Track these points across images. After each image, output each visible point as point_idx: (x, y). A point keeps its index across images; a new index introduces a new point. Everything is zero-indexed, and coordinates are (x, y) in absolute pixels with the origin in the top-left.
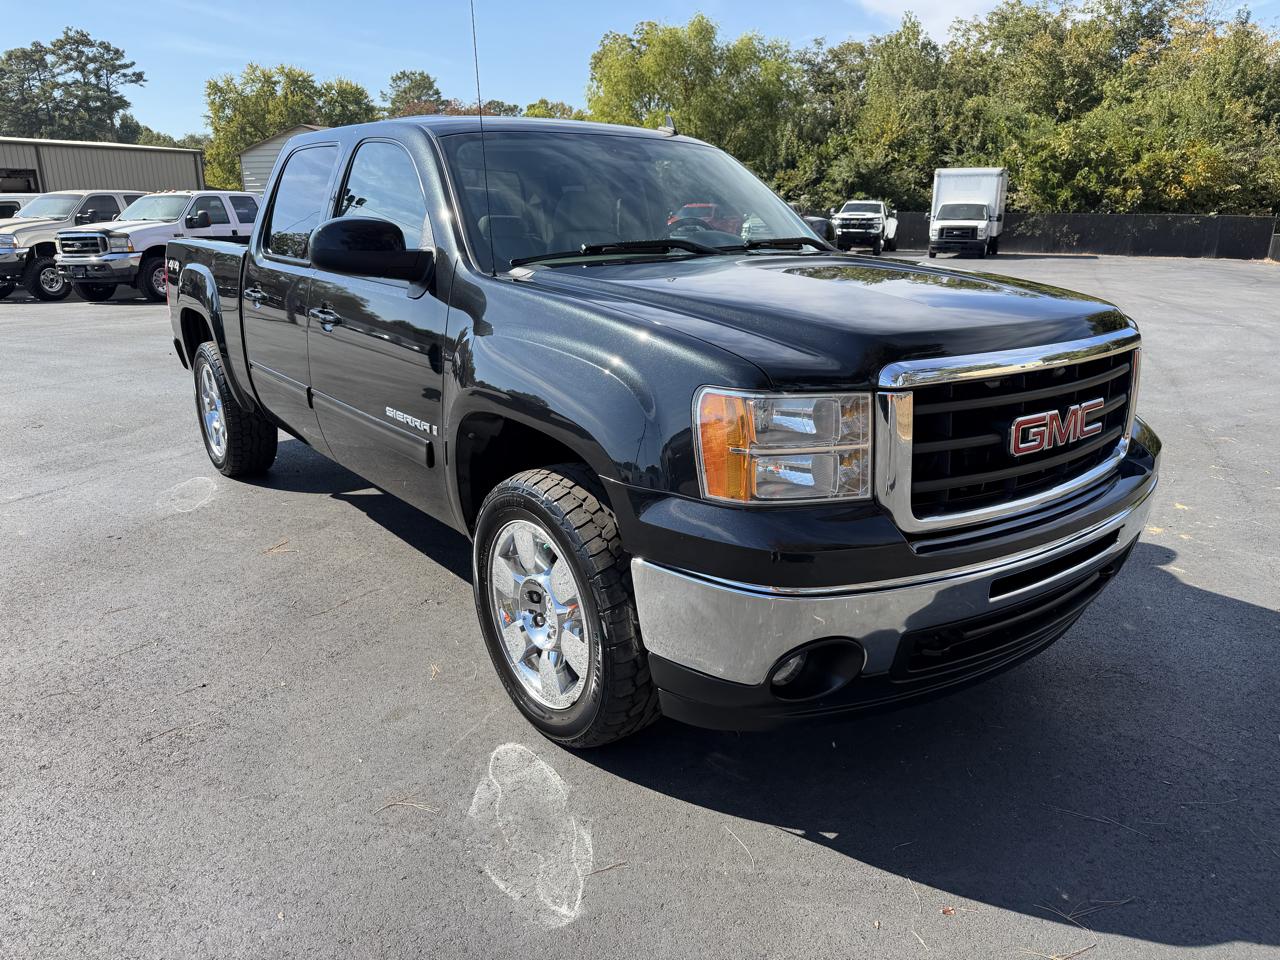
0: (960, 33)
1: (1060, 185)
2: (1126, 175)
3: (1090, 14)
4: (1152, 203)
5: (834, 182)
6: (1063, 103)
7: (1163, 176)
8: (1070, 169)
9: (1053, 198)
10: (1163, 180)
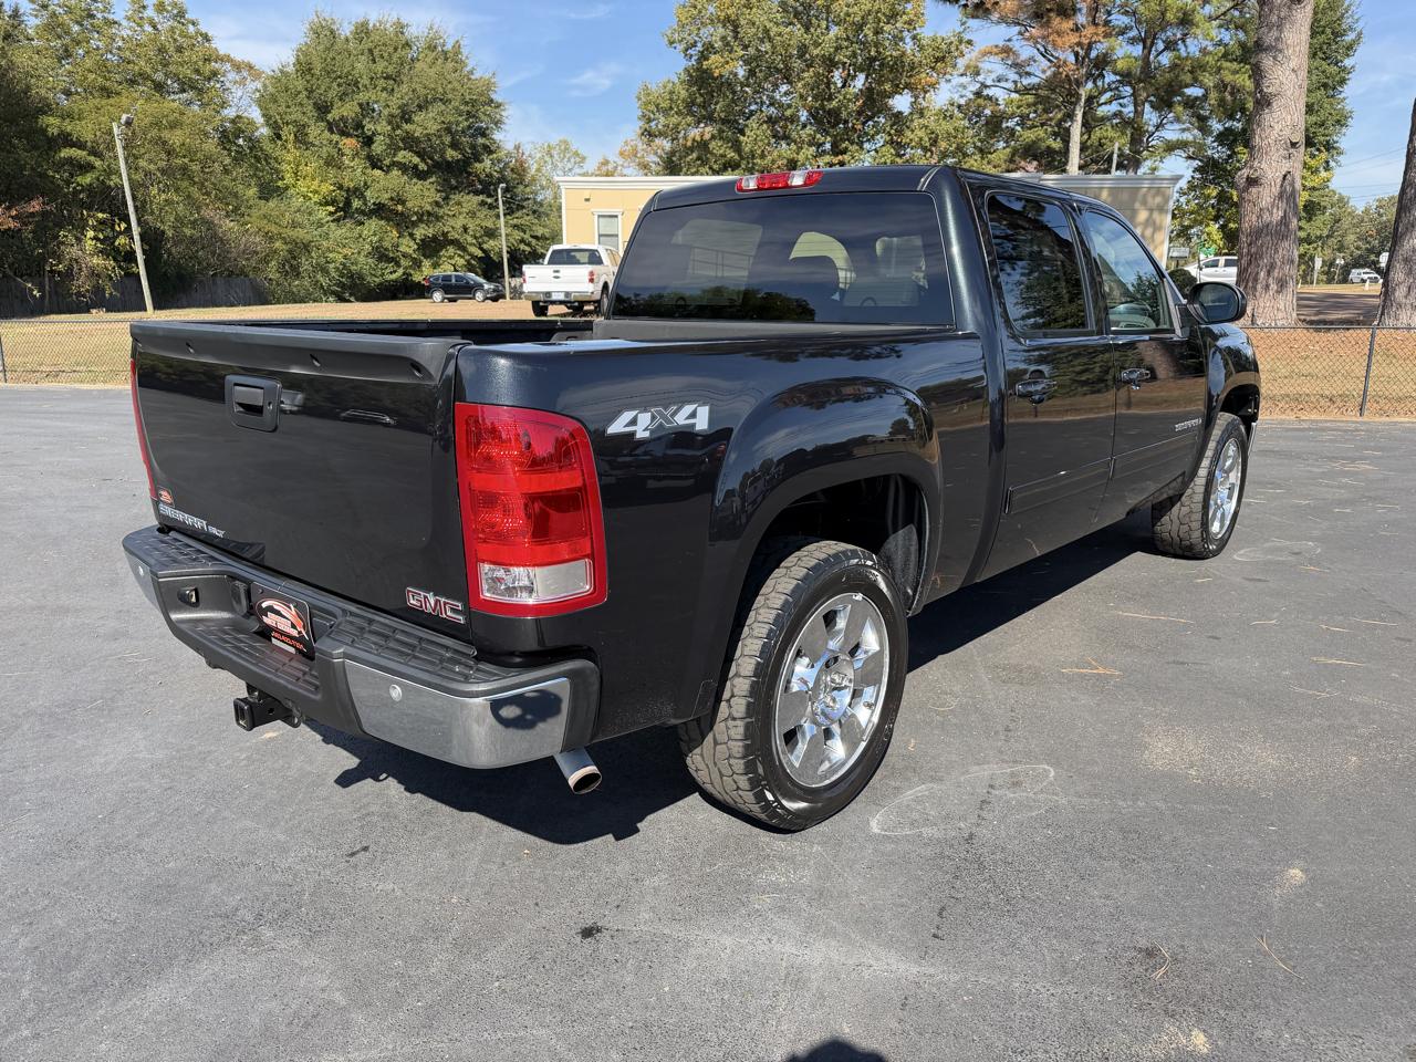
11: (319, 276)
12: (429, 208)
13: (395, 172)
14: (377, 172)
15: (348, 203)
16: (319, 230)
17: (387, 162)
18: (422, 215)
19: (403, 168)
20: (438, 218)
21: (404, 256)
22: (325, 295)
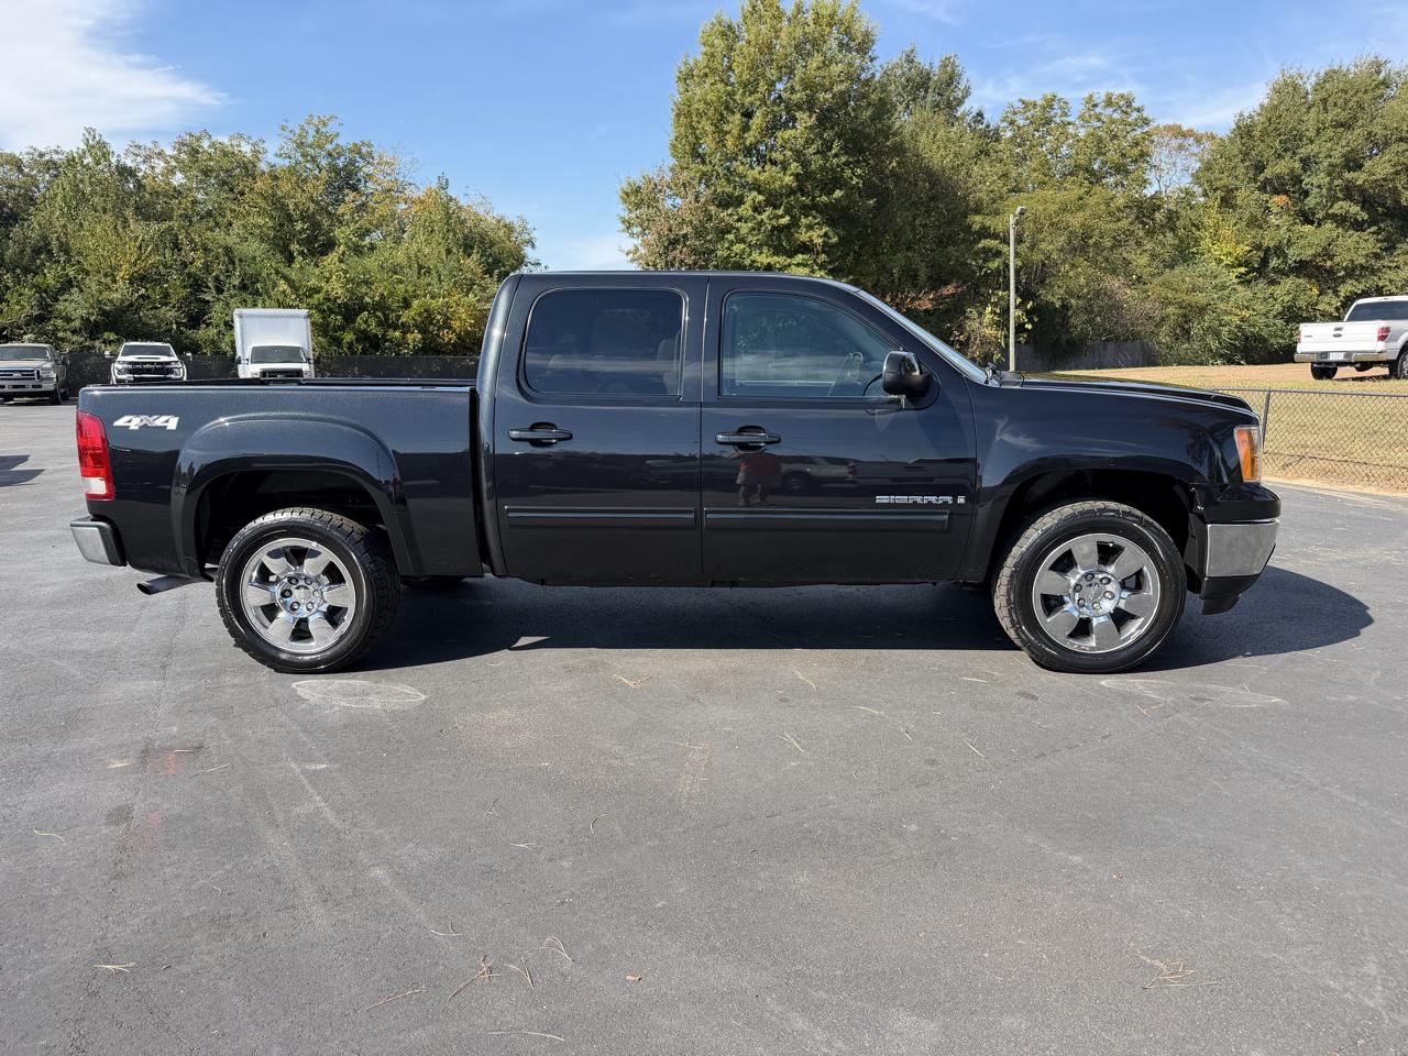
0: (139, 159)
1: (342, 328)
2: (403, 319)
3: (288, 160)
4: (430, 348)
5: (68, 320)
6: (297, 246)
7: (435, 322)
8: (350, 312)
9: (337, 341)
10: (435, 325)
11: (1209, 339)
12: (1363, 261)
13: (1329, 225)
14: (1307, 228)
15: (1264, 262)
16: (1220, 293)
17: (1320, 215)
18: (1353, 270)
19: (1341, 220)
20: (1373, 272)
21: (1321, 315)
22: (1213, 358)
